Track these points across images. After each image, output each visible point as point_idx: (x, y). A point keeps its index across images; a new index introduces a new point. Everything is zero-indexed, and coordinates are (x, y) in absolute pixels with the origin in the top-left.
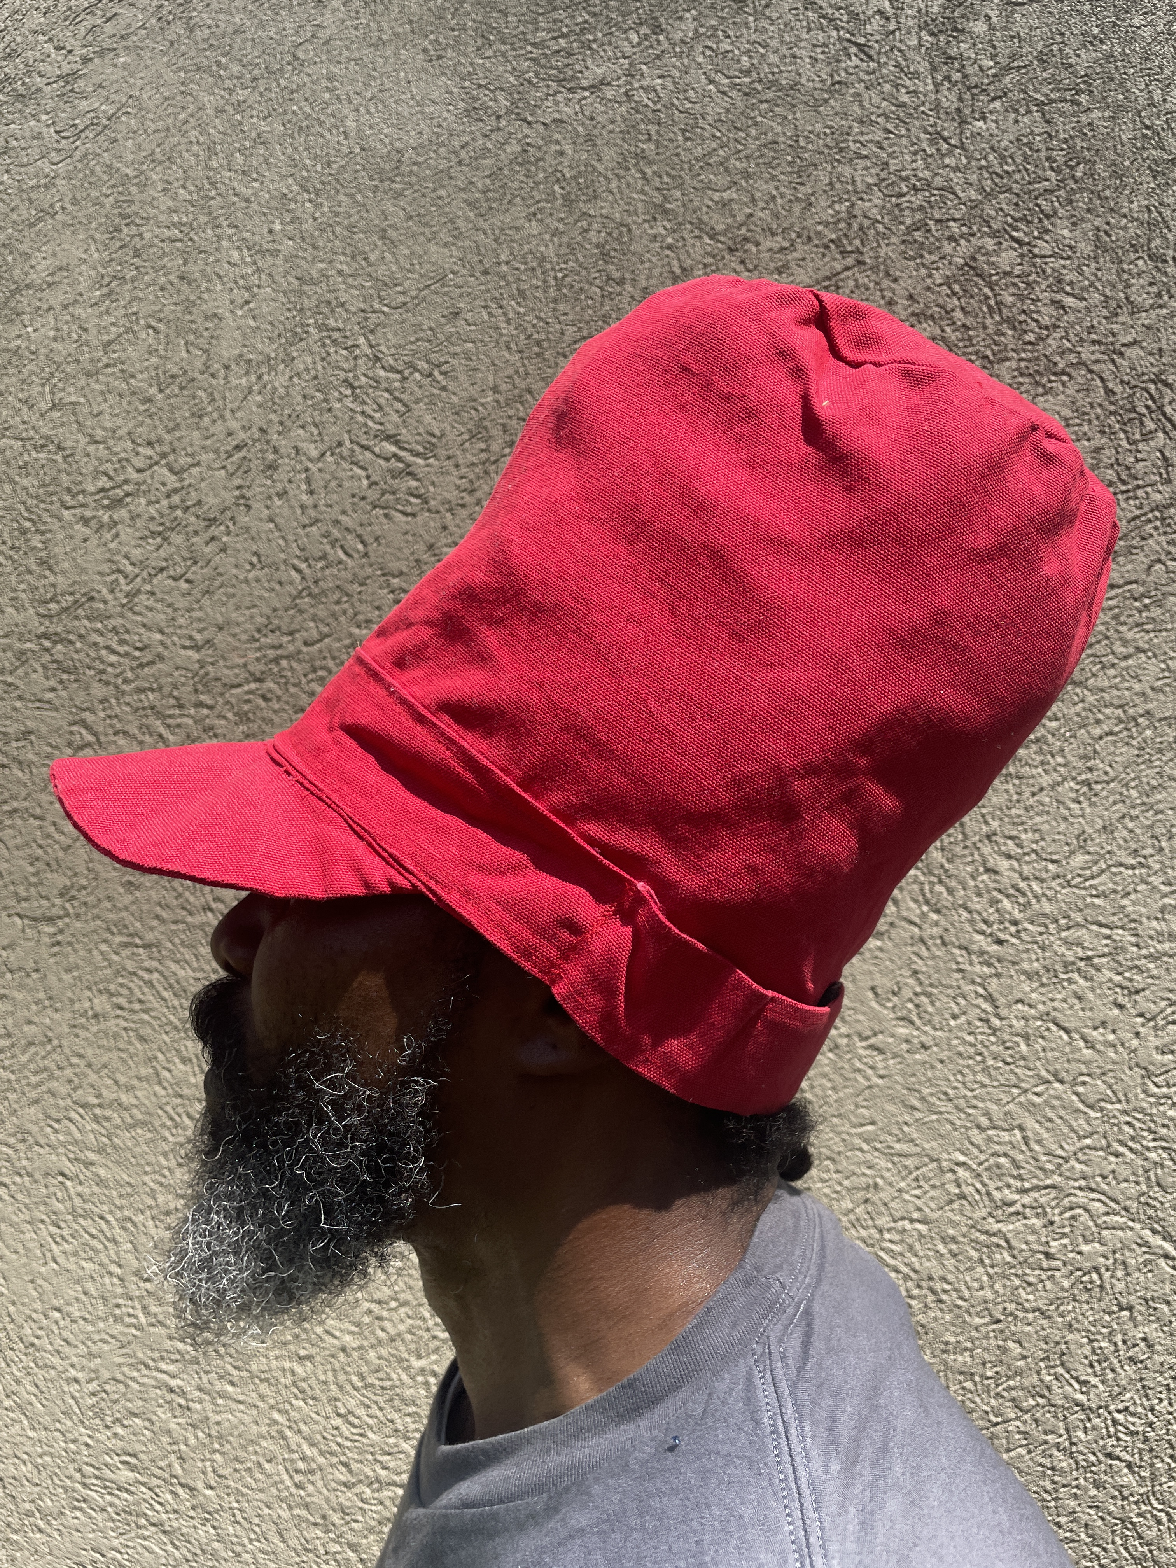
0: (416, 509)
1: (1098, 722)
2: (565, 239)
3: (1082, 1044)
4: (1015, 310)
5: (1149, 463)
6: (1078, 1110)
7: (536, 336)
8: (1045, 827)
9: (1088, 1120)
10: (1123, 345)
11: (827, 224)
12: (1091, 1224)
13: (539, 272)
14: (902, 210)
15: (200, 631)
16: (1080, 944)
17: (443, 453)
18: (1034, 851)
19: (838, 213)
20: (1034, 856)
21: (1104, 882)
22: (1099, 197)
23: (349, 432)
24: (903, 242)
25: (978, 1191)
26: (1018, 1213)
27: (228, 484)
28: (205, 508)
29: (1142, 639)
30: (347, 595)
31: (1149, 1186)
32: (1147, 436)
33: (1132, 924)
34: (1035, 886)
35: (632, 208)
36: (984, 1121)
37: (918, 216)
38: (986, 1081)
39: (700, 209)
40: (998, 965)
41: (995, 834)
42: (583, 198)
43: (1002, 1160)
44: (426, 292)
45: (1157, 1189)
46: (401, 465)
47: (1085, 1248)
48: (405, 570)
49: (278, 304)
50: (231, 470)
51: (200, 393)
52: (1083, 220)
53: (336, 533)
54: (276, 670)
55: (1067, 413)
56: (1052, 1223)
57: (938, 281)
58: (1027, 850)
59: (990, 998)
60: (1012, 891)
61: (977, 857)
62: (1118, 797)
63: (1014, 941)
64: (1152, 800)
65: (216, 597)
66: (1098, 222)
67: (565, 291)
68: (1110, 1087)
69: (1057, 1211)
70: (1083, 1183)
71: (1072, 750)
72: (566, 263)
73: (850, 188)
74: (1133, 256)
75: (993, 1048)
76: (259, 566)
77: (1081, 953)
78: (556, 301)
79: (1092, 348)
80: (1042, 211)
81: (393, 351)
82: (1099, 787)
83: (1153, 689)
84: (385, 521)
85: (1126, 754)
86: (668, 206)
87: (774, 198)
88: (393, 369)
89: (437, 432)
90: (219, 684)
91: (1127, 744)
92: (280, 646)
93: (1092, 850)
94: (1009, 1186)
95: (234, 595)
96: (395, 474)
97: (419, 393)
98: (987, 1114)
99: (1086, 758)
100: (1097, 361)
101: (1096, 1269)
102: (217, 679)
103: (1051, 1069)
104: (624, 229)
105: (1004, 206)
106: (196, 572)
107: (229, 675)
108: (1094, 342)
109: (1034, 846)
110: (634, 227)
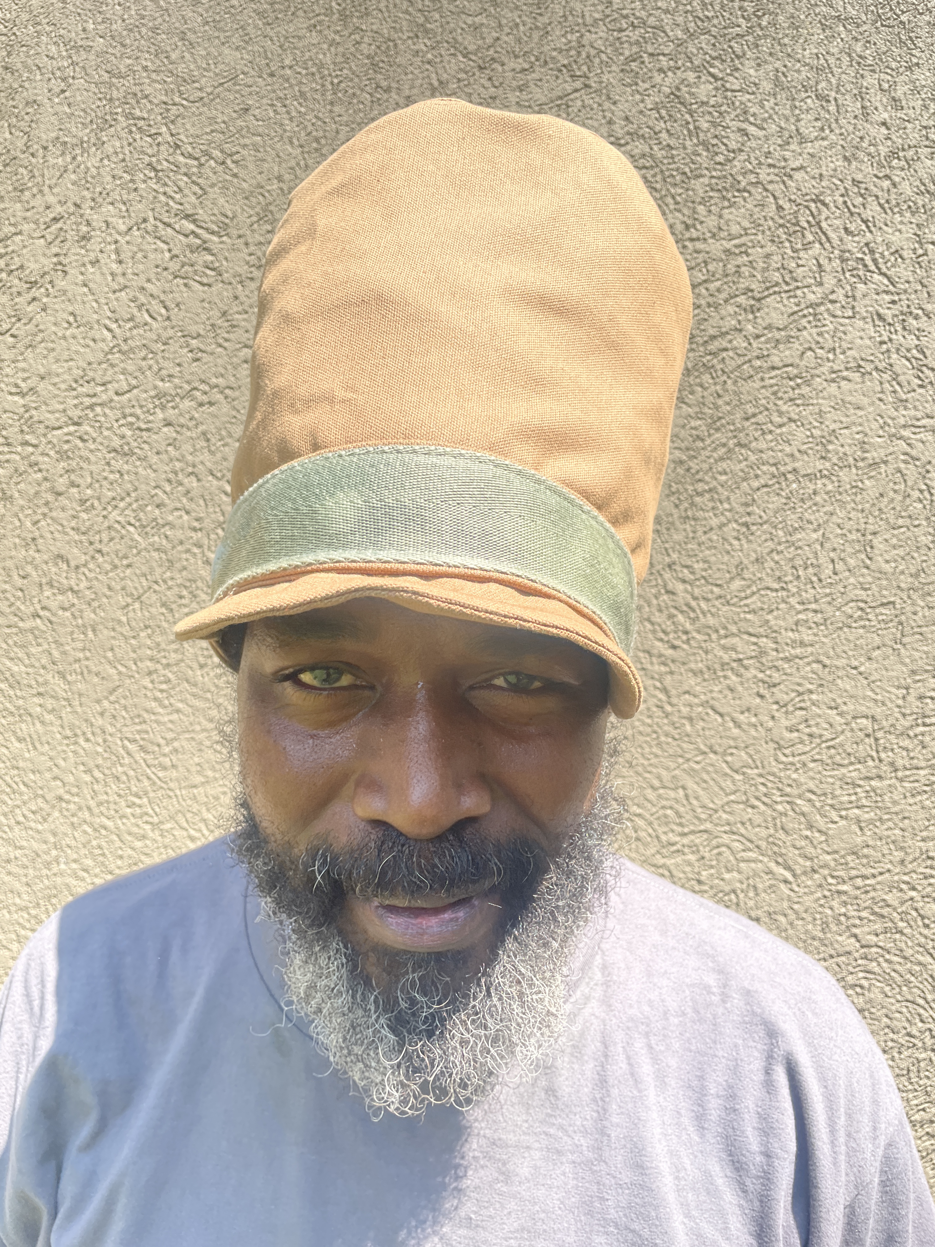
0: (211, 280)
1: (757, 476)
2: (341, 49)
3: (731, 724)
4: (709, 135)
5: (806, 269)
6: (726, 774)
7: (314, 133)
8: (713, 559)
9: (734, 781)
10: (792, 169)
11: (561, 51)
12: (732, 858)
13: (317, 77)
14: (621, 43)
15: (24, 380)
16: (734, 649)
17: (234, 232)
18: (704, 577)
19: (570, 42)
20: (703, 581)
21: (754, 602)
22: (780, 44)
23: (153, 209)
24: (622, 71)
25: (650, 835)
26: (678, 851)
27: (47, 252)
28: (27, 272)
29: (793, 411)
30: (152, 352)
31: (776, 831)
32: (807, 246)
33: (773, 634)
34: (703, 605)
35: (398, 26)
36: (656, 783)
37: (635, 49)
38: (659, 752)
39: (455, 30)
40: (671, 665)
41: (674, 563)
42: (357, 14)
43: (669, 812)
44: (221, 89)
45: (781, 832)
46: (198, 242)
47: (727, 876)
48: (202, 332)
49: (90, 94)
50: (49, 240)
51: (21, 170)
52: (766, 62)
53: (142, 299)
54: (91, 415)
55: (746, 224)
56: (703, 858)
57: (649, 106)
58: (698, 576)
59: (665, 690)
60: (685, 608)
61: (660, 581)
62: (768, 536)
63: (685, 646)
64: (794, 538)
65: (38, 351)
66: (778, 64)
67: (340, 95)
68: (751, 756)
69: (707, 849)
70: (727, 828)
71: (736, 499)
72: (341, 70)
73: (580, 21)
74: (804, 95)
75: (666, 728)
76: (75, 325)
77: (734, 656)
78: (332, 103)
79: (768, 171)
80: (734, 52)
81: (191, 140)
82: (754, 528)
83: (799, 451)
84: (185, 289)
85: (777, 502)
86: (428, 26)
87: (517, 25)
88: (190, 156)
89: (230, 214)
90: (42, 426)
91: (778, 494)
92: (95, 395)
93: (746, 576)
94: (673, 831)
95: (53, 350)
96: (193, 249)
97: (214, 179)
98: (659, 777)
99: (747, 505)
100: (771, 182)
101: (734, 891)
102: (40, 422)
103: (708, 743)
104: (391, 44)
105: (703, 45)
106: (20, 329)
107: (51, 419)
108: (770, 166)
109: (704, 573)
110: (399, 42)
